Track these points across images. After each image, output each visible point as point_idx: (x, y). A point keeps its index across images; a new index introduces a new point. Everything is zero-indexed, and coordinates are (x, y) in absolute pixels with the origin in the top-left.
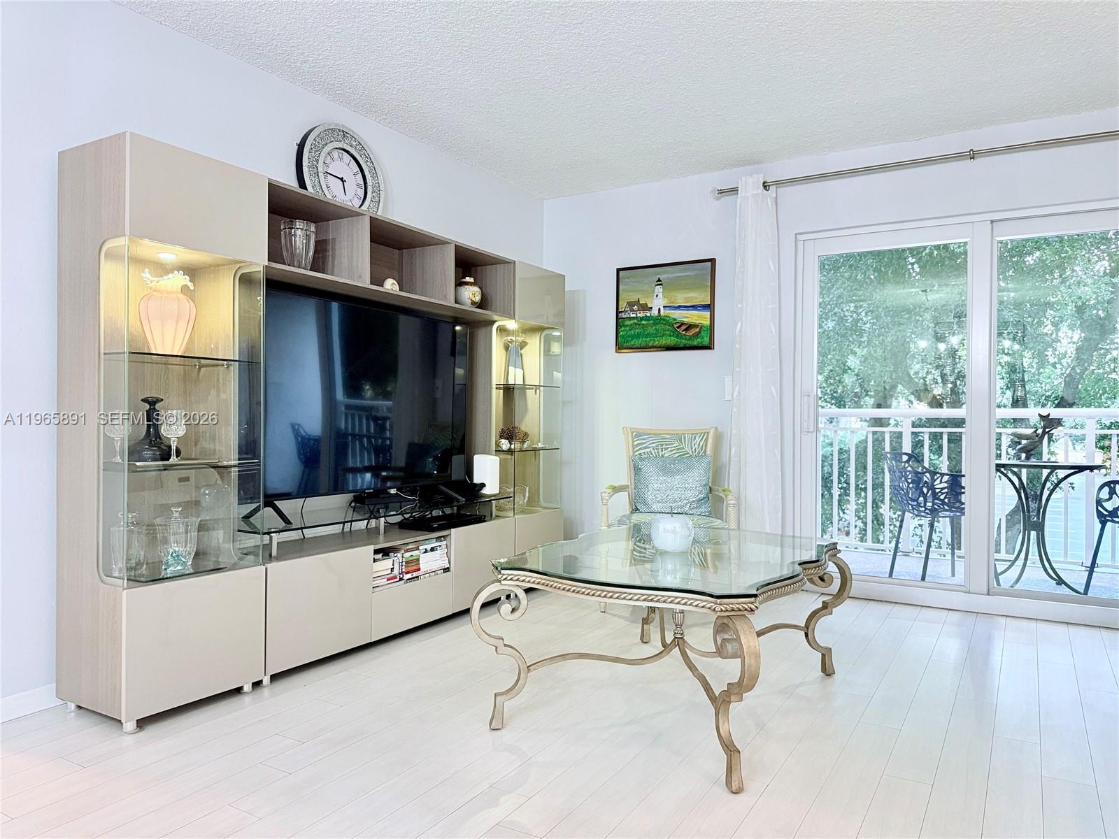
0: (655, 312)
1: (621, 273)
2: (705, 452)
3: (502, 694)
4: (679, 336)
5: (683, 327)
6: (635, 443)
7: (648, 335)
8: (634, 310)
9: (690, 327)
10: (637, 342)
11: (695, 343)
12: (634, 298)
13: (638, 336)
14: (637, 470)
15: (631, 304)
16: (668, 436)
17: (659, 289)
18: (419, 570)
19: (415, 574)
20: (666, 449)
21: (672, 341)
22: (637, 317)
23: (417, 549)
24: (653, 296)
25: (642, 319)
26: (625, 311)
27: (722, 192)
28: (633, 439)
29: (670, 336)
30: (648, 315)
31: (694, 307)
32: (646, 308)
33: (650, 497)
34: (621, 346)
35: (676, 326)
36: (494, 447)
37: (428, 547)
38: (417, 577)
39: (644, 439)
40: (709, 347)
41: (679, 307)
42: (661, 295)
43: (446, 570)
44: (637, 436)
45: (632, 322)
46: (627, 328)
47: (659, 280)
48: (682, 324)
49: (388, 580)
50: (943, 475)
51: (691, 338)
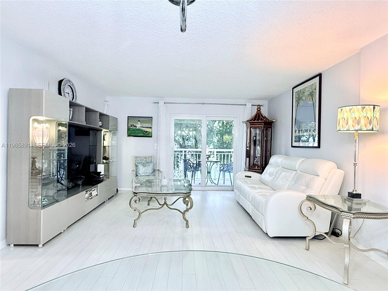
0: (138, 128)
1: (129, 117)
2: (152, 161)
3: (136, 220)
4: (144, 134)
5: (145, 132)
6: (136, 159)
7: (136, 133)
8: (132, 127)
9: (147, 132)
10: (133, 135)
11: (148, 136)
12: (132, 124)
13: (133, 133)
14: (136, 166)
15: (132, 125)
16: (143, 158)
17: (139, 123)
18: (92, 196)
19: (92, 197)
20: (143, 161)
21: (142, 135)
22: (133, 129)
23: (91, 190)
24: (137, 124)
25: (134, 129)
26: (130, 127)
27: (155, 103)
28: (135, 158)
29: (142, 134)
30: (136, 128)
31: (148, 128)
32: (135, 126)
33: (140, 172)
34: (129, 135)
35: (143, 131)
36: (102, 162)
37: (93, 190)
38: (92, 198)
39: (138, 158)
40: (151, 137)
41: (144, 127)
42: (139, 124)
43: (97, 195)
44: (136, 158)
45: (132, 130)
46: (130, 131)
47: (139, 120)
48: (145, 131)
49: (87, 199)
50: (195, 164)
51: (147, 134)
